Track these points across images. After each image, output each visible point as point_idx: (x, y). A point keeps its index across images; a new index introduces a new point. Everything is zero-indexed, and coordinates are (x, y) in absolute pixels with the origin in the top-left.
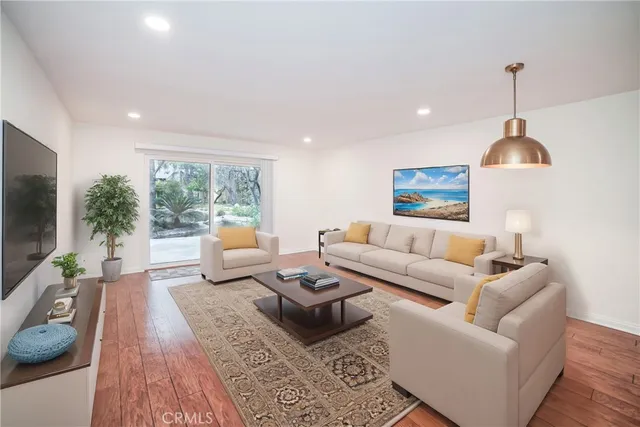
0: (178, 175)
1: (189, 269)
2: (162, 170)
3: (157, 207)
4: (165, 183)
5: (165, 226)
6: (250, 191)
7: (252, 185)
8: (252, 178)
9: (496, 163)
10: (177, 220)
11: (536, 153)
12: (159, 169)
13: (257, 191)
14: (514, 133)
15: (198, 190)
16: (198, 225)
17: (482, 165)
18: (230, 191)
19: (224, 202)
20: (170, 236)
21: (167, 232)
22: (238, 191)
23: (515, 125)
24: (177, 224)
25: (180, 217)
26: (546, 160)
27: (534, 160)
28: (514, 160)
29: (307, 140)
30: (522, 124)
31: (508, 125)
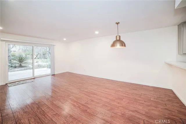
0: (21, 50)
1: (25, 81)
2: (14, 48)
3: (12, 60)
4: (15, 52)
5: (15, 67)
6: (47, 55)
7: (48, 53)
8: (48, 50)
9: (114, 46)
10: (21, 65)
11: (123, 44)
12: (13, 47)
13: (49, 54)
14: (118, 39)
15: (29, 55)
16: (29, 66)
17: (111, 47)
18: (41, 55)
19: (38, 58)
20: (18, 71)
21: (16, 69)
22: (43, 55)
23: (118, 37)
24: (21, 66)
25: (22, 64)
26: (125, 46)
27: (122, 46)
28: (118, 46)
29: (65, 39)
30: (120, 37)
31: (116, 37)
